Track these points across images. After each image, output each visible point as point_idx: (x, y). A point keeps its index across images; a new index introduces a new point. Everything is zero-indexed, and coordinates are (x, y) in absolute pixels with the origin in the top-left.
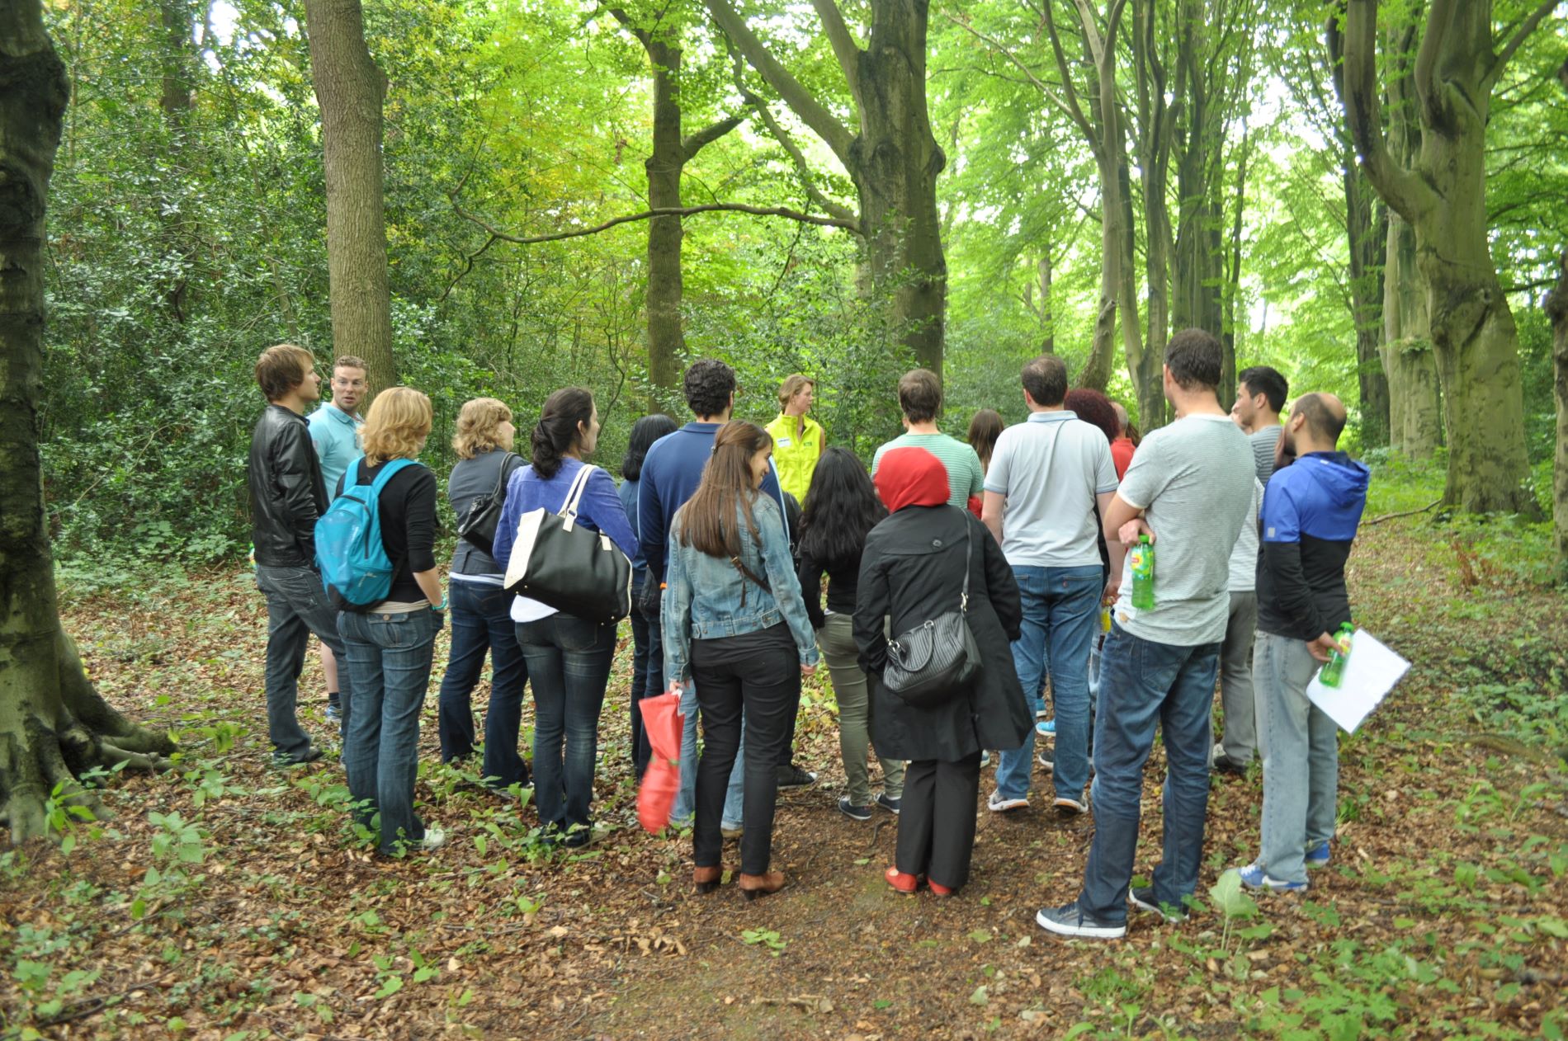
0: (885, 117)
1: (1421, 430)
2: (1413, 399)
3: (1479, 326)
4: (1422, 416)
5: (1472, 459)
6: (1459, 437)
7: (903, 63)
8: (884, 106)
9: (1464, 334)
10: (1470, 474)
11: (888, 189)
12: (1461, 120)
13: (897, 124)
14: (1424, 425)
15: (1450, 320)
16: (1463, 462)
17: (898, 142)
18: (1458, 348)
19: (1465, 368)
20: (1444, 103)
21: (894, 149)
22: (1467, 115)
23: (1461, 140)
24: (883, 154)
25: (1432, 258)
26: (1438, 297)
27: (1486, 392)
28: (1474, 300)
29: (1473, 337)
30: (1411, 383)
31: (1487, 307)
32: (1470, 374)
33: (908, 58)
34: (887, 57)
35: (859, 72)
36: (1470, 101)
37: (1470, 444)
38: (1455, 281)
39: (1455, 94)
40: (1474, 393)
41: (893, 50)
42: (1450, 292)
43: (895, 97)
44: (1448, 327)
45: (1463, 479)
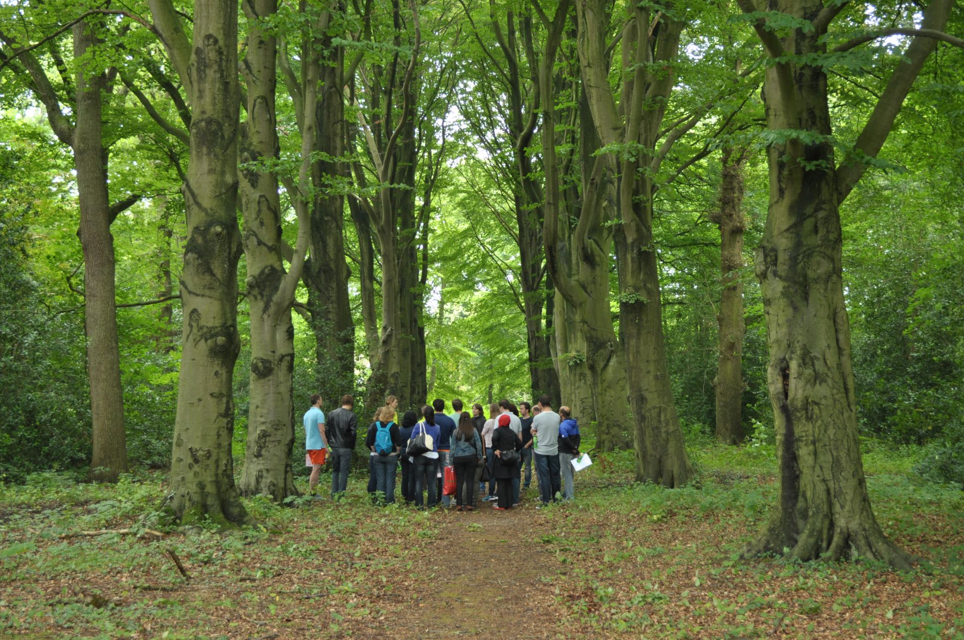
0: (325, 252)
1: (582, 412)
2: (577, 391)
3: (608, 360)
4: (583, 402)
5: (608, 427)
6: (602, 415)
7: (334, 225)
8: (325, 246)
9: (602, 364)
10: (607, 434)
11: (327, 290)
12: (597, 259)
13: (332, 256)
14: (584, 409)
15: (595, 357)
16: (603, 428)
17: (333, 266)
18: (599, 372)
19: (603, 381)
20: (589, 250)
21: (331, 269)
22: (600, 256)
23: (598, 268)
24: (325, 272)
25: (586, 326)
26: (589, 346)
27: (613, 393)
28: (606, 348)
29: (606, 366)
30: (575, 381)
31: (612, 351)
32: (605, 384)
33: (337, 222)
34: (327, 222)
35: (312, 228)
36: (601, 249)
37: (607, 419)
38: (597, 339)
39: (594, 246)
40: (607, 394)
41: (329, 218)
42: (595, 343)
43: (330, 242)
44: (594, 361)
45: (604, 437)
